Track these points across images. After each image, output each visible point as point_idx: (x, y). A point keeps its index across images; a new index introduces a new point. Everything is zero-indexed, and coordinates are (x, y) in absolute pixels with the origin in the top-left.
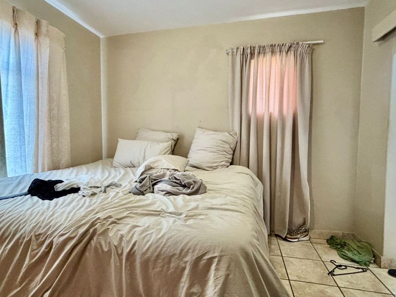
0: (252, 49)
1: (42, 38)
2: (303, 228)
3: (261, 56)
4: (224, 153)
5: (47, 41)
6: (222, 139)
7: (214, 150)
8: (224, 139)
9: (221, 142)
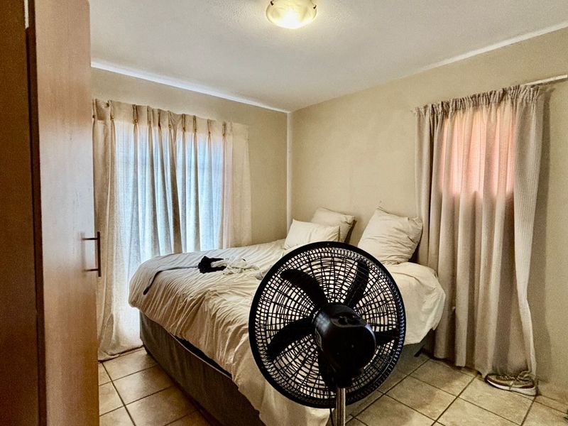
0: (446, 106)
1: (227, 136)
2: (526, 375)
3: (460, 113)
4: (399, 245)
5: (231, 138)
6: (397, 227)
7: (385, 240)
8: (401, 227)
9: (395, 230)
